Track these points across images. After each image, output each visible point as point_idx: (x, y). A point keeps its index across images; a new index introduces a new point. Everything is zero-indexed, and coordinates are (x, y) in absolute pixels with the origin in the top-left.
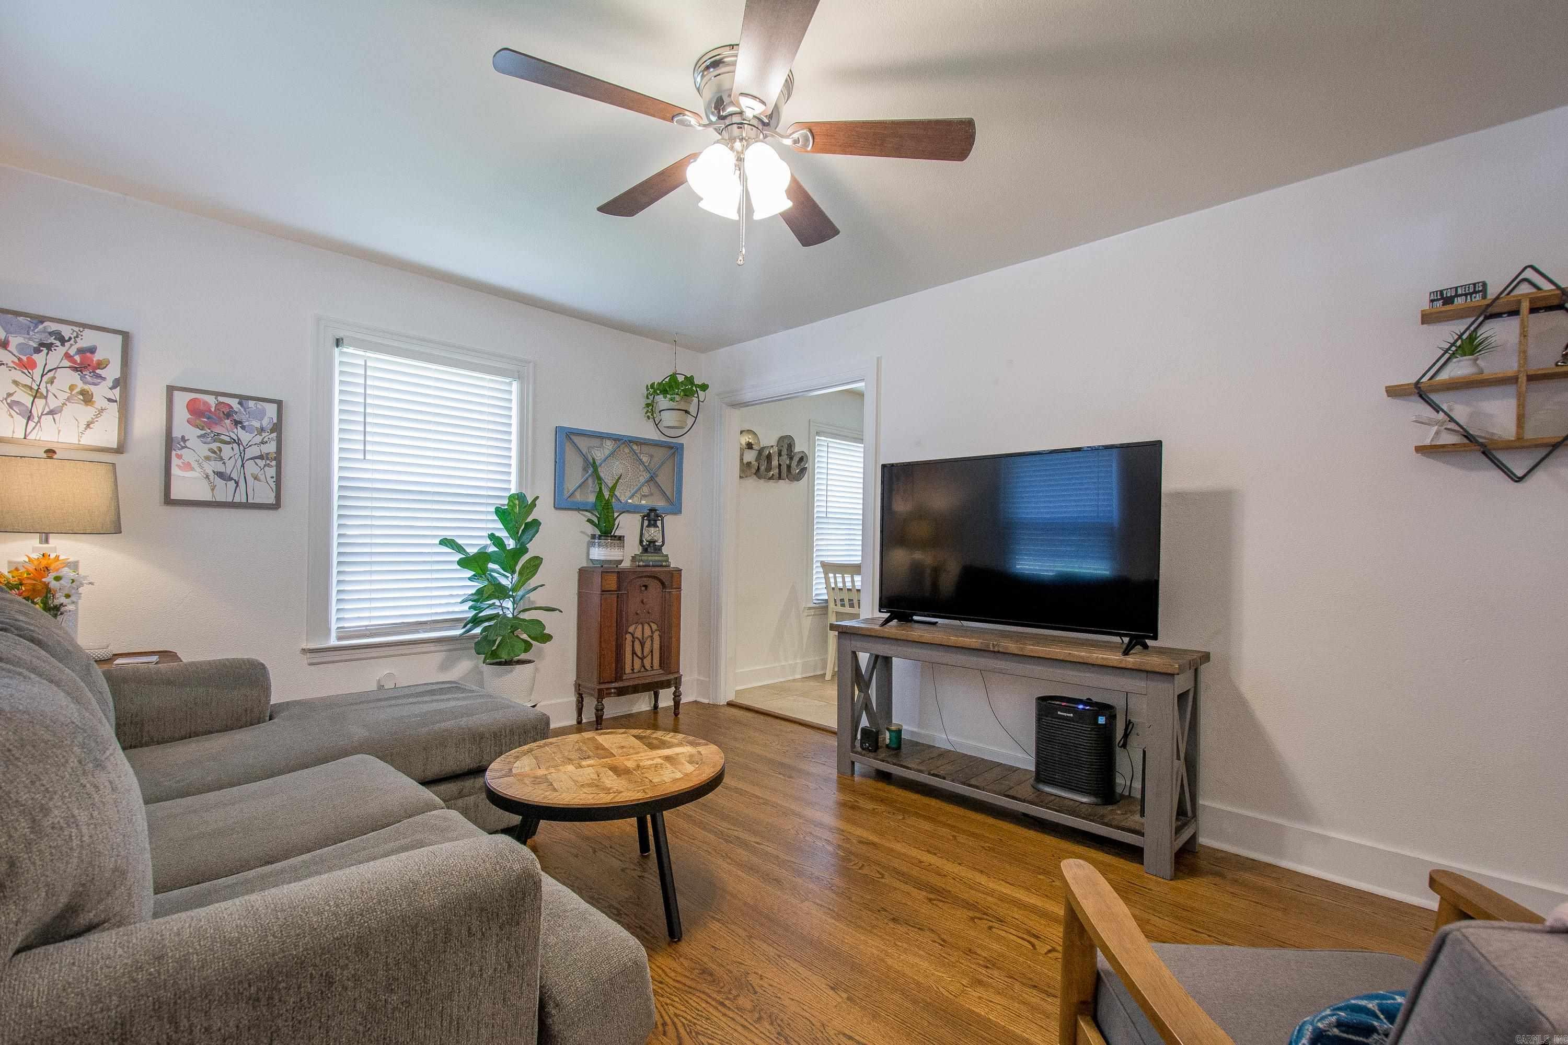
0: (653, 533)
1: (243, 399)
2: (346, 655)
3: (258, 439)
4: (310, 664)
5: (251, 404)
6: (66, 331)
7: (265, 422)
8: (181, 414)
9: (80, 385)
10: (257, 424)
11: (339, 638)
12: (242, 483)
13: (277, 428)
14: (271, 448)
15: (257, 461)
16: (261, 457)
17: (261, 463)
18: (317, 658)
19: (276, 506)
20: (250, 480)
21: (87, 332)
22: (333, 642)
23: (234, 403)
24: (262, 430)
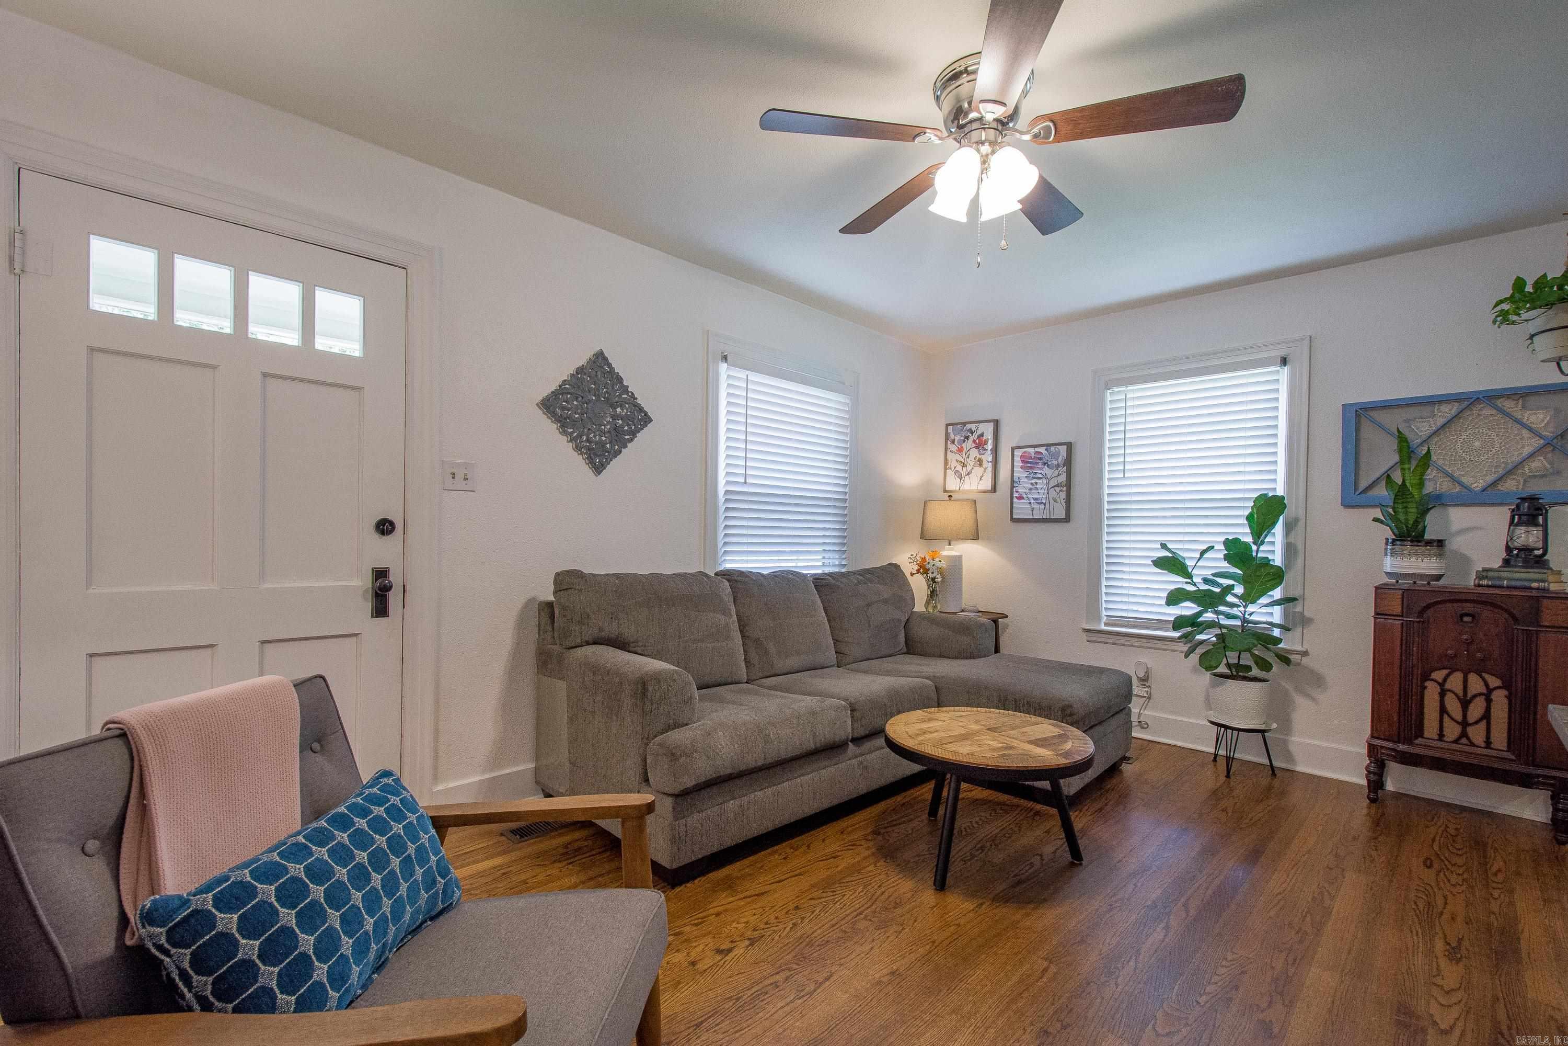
0: (1528, 537)
1: (1048, 446)
2: (1111, 639)
3: (1056, 472)
4: (1088, 641)
5: (1052, 448)
6: (973, 427)
7: (1060, 459)
8: (1018, 463)
9: (978, 456)
10: (1055, 462)
11: (1106, 624)
12: (1047, 506)
13: (1068, 463)
14: (1063, 478)
15: (1056, 488)
16: (1057, 486)
17: (1058, 489)
18: (1095, 637)
19: (1067, 519)
20: (1052, 501)
21: (981, 425)
22: (1103, 627)
23: (1043, 450)
24: (1058, 466)
